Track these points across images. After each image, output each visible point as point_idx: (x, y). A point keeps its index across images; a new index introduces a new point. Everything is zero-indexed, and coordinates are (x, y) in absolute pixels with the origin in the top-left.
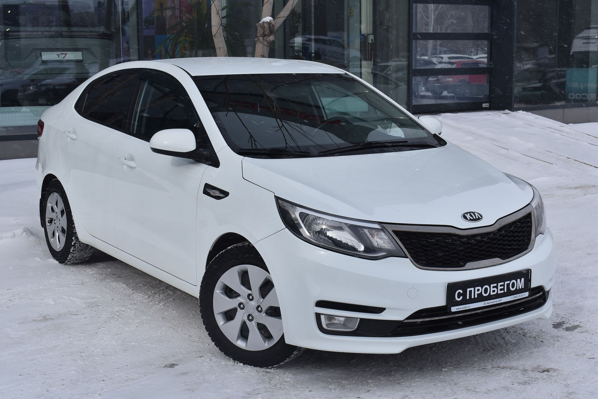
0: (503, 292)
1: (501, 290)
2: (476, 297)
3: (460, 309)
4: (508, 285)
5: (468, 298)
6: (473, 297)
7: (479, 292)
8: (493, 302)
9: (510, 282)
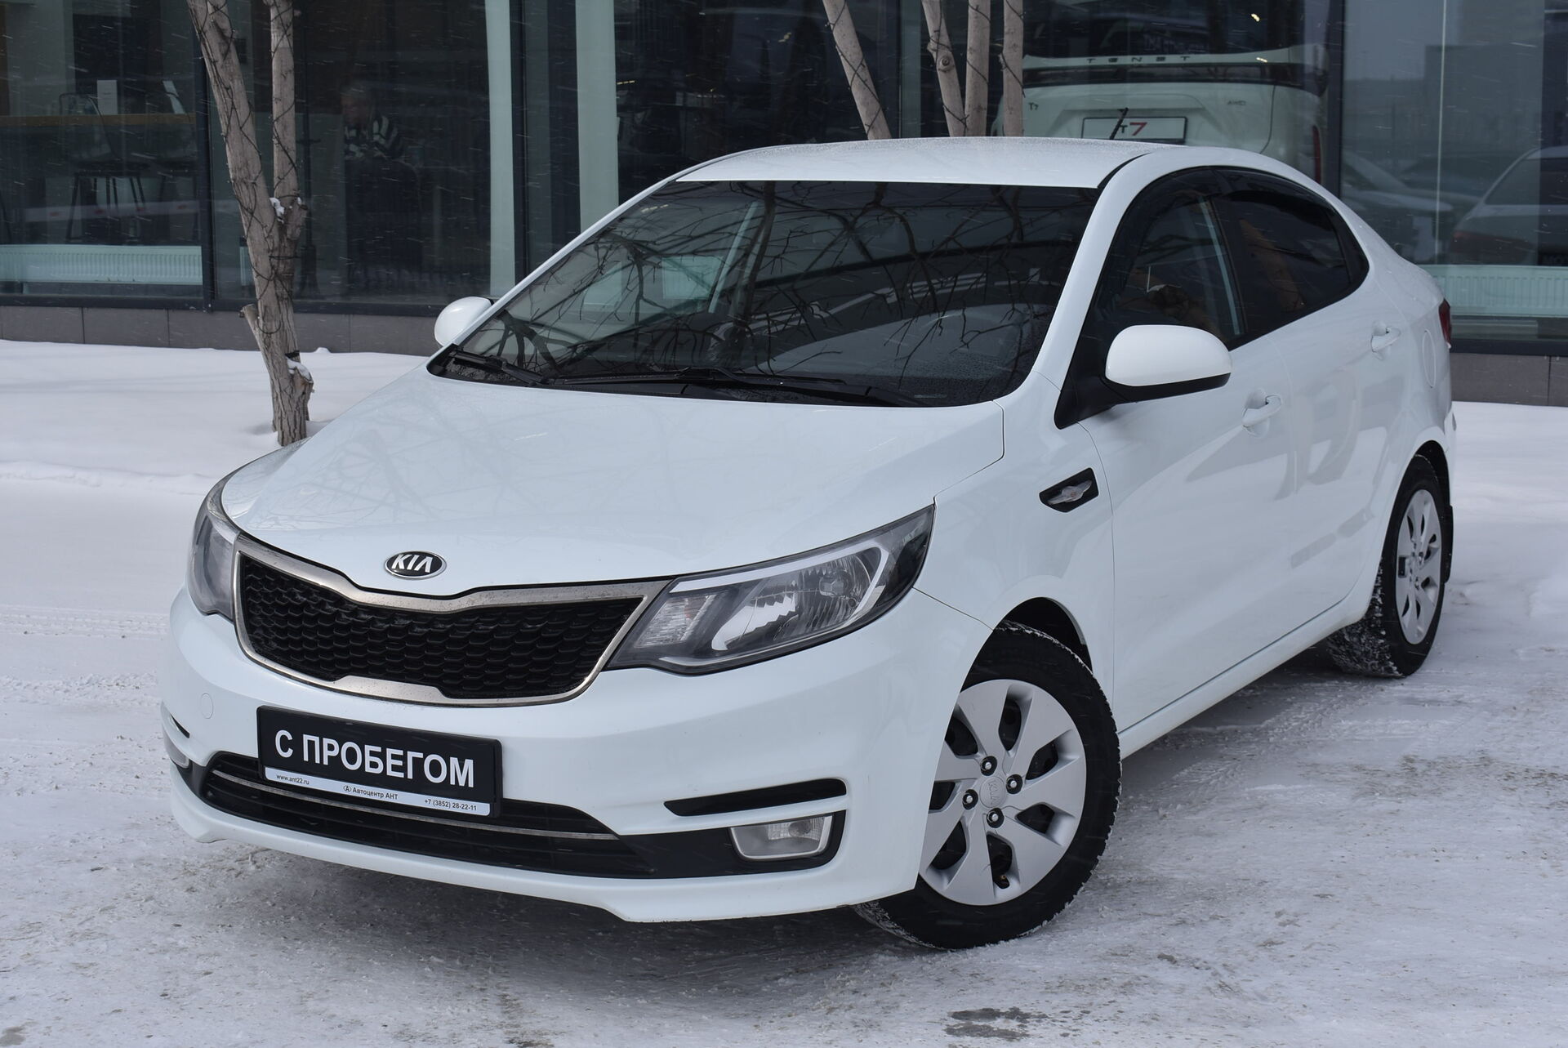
0: (401, 775)
1: (395, 768)
2: (326, 762)
3: (286, 778)
4: (418, 763)
5: (306, 758)
6: (318, 761)
7: (334, 753)
8: (371, 794)
9: (425, 757)
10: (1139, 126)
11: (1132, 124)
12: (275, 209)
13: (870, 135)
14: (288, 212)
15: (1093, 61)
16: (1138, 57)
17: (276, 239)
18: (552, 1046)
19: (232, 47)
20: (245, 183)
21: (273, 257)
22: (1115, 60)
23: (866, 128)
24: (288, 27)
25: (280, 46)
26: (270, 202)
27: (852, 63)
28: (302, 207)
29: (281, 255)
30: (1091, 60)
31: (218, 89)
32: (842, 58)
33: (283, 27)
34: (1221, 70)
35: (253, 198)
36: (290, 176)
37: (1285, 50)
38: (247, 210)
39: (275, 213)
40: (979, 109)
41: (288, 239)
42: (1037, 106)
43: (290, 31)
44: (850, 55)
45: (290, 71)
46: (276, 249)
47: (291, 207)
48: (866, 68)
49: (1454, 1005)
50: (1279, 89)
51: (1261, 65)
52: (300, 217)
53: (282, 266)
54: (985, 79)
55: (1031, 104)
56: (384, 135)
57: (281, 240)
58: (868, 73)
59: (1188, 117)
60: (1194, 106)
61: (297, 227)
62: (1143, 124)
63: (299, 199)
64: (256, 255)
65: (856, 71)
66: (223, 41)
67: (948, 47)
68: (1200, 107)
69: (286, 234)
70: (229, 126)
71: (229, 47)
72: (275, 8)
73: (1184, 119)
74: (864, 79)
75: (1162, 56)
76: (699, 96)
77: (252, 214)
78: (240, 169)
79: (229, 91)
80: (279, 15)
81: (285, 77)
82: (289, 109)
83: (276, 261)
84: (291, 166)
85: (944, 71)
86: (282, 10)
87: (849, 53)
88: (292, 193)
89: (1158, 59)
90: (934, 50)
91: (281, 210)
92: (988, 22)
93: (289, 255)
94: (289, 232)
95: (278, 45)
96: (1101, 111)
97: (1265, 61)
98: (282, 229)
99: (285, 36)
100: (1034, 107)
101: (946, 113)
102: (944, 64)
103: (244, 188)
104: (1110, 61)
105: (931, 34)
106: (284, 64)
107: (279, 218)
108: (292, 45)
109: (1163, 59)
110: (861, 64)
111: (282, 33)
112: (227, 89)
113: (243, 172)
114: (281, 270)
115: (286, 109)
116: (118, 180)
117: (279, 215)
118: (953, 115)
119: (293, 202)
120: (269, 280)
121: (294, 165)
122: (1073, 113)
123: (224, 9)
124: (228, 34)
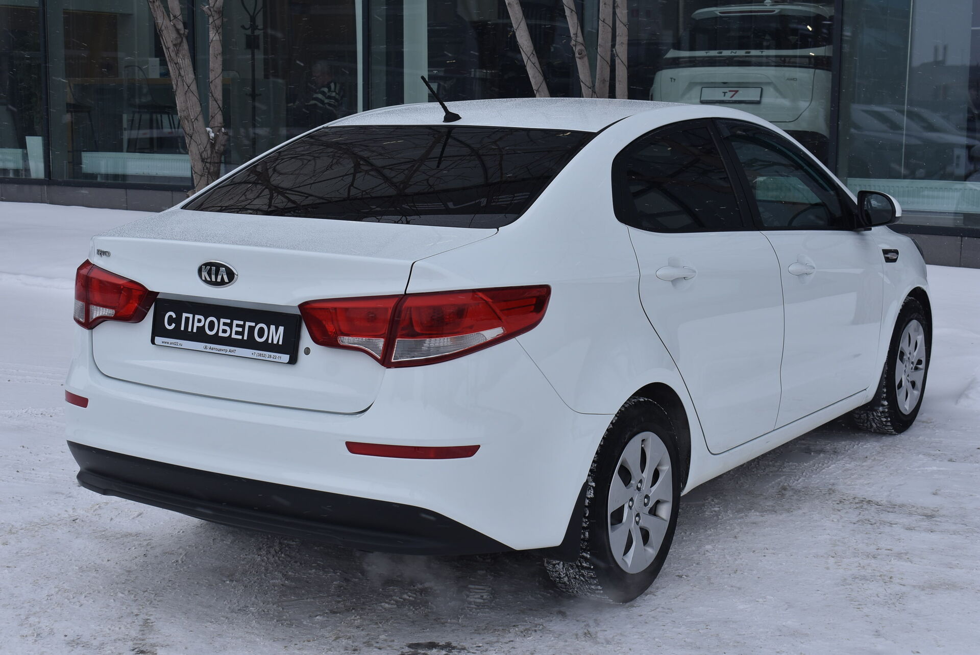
10: (734, 93)
11: (730, 91)
12: (208, 134)
13: (537, 95)
14: (216, 136)
15: (708, 53)
16: (734, 51)
17: (209, 152)
18: (156, 654)
19: (185, 40)
20: (187, 119)
21: (207, 162)
22: (721, 53)
23: (535, 92)
24: (219, 28)
25: (214, 39)
26: (206, 130)
27: (526, 53)
28: (226, 134)
29: (212, 161)
30: (707, 52)
31: (171, 64)
32: (521, 50)
33: (217, 29)
34: (787, 60)
35: (191, 128)
36: (218, 115)
37: (823, 48)
38: (188, 135)
39: (209, 136)
40: (604, 81)
41: (216, 152)
42: (675, 79)
43: (220, 30)
44: (526, 48)
45: (220, 54)
46: (209, 158)
47: (218, 133)
48: (535, 55)
49: (725, 653)
50: (817, 71)
51: (810, 57)
52: (222, 139)
53: (212, 168)
54: (608, 63)
55: (671, 78)
56: (337, 92)
57: (212, 152)
58: (537, 59)
59: (764, 88)
60: (768, 81)
61: (221, 145)
62: (737, 91)
63: (223, 129)
64: (193, 161)
65: (529, 58)
66: (179, 36)
67: (582, 44)
68: (770, 81)
69: (215, 149)
70: (177, 85)
71: (182, 40)
72: (212, 17)
73: (760, 89)
74: (533, 62)
75: (749, 51)
76: (485, 71)
77: (191, 137)
78: (184, 111)
79: (177, 65)
80: (214, 21)
81: (216, 58)
82: (218, 76)
83: (209, 165)
84: (219, 109)
85: (580, 58)
86: (215, 18)
87: (524, 47)
88: (219, 125)
89: (746, 53)
90: (573, 45)
91: (212, 135)
92: (611, 30)
93: (216, 161)
94: (217, 148)
95: (213, 38)
96: (712, 83)
97: (813, 55)
98: (213, 146)
99: (217, 34)
100: (673, 80)
101: (581, 83)
102: (579, 54)
103: (186, 122)
104: (718, 53)
105: (572, 35)
106: (216, 50)
107: (211, 140)
108: (221, 38)
109: (749, 53)
110: (532, 53)
111: (215, 32)
112: (176, 64)
113: (185, 112)
114: (212, 170)
115: (217, 76)
116: (163, 116)
117: (211, 138)
118: (585, 85)
119: (219, 131)
120: (201, 176)
121: (220, 109)
122: (696, 84)
123: (180, 17)
124: (182, 32)
